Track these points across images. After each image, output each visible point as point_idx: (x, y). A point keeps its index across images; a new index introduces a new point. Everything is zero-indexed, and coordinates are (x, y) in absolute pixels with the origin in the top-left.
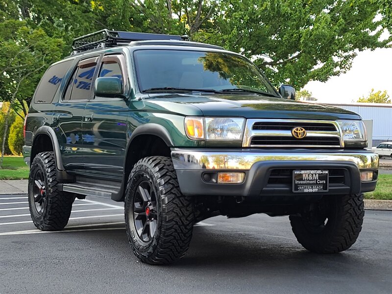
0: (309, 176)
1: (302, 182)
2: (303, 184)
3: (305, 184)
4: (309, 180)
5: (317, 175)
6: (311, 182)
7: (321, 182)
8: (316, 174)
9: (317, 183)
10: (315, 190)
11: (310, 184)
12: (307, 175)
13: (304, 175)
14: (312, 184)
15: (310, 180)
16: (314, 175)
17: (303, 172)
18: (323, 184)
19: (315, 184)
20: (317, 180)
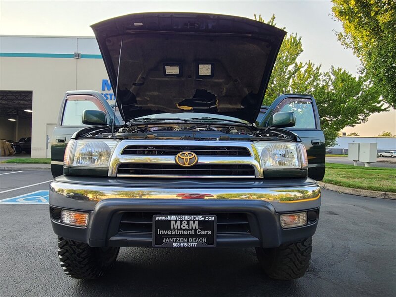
0: (181, 224)
1: (169, 232)
2: (171, 235)
3: (175, 235)
4: (181, 229)
5: (197, 223)
6: (185, 232)
7: (203, 232)
8: (194, 221)
9: (196, 234)
10: (192, 243)
11: (184, 235)
12: (179, 223)
13: (173, 223)
14: (187, 235)
15: (184, 230)
16: (191, 223)
17: (170, 218)
18: (207, 235)
19: (192, 235)
20: (195, 230)
